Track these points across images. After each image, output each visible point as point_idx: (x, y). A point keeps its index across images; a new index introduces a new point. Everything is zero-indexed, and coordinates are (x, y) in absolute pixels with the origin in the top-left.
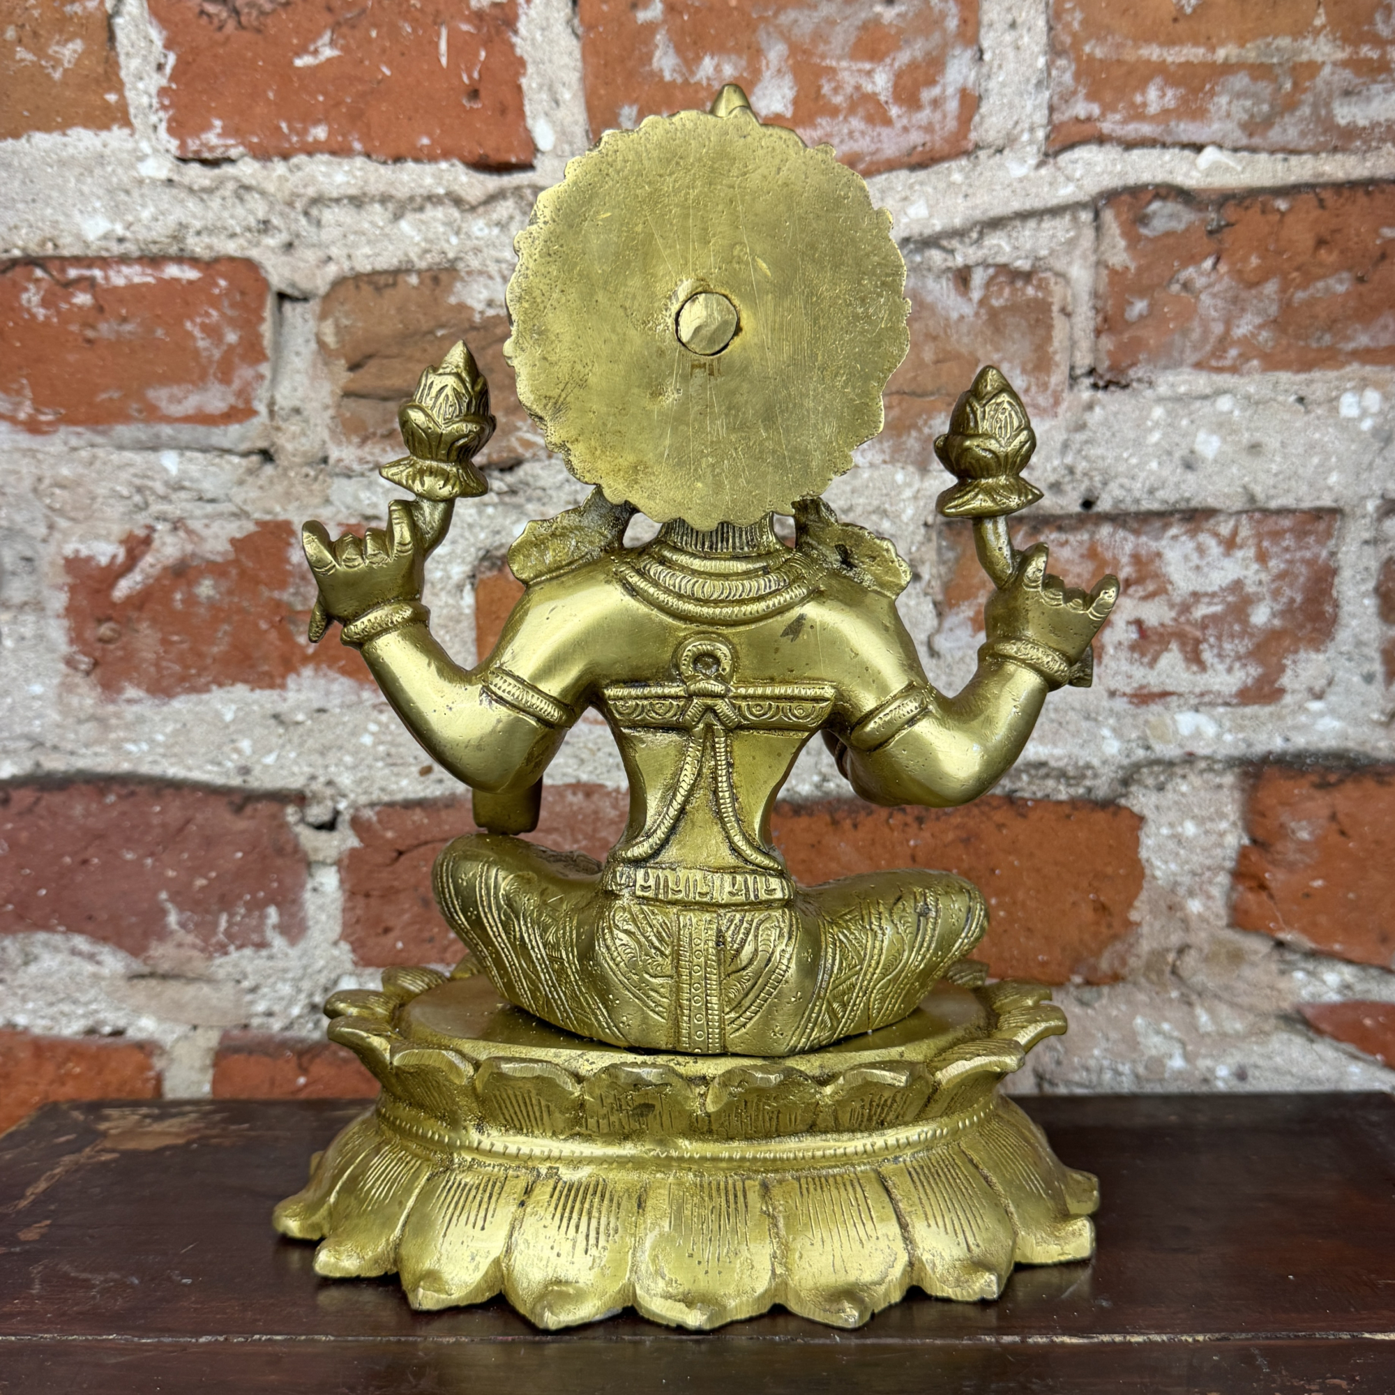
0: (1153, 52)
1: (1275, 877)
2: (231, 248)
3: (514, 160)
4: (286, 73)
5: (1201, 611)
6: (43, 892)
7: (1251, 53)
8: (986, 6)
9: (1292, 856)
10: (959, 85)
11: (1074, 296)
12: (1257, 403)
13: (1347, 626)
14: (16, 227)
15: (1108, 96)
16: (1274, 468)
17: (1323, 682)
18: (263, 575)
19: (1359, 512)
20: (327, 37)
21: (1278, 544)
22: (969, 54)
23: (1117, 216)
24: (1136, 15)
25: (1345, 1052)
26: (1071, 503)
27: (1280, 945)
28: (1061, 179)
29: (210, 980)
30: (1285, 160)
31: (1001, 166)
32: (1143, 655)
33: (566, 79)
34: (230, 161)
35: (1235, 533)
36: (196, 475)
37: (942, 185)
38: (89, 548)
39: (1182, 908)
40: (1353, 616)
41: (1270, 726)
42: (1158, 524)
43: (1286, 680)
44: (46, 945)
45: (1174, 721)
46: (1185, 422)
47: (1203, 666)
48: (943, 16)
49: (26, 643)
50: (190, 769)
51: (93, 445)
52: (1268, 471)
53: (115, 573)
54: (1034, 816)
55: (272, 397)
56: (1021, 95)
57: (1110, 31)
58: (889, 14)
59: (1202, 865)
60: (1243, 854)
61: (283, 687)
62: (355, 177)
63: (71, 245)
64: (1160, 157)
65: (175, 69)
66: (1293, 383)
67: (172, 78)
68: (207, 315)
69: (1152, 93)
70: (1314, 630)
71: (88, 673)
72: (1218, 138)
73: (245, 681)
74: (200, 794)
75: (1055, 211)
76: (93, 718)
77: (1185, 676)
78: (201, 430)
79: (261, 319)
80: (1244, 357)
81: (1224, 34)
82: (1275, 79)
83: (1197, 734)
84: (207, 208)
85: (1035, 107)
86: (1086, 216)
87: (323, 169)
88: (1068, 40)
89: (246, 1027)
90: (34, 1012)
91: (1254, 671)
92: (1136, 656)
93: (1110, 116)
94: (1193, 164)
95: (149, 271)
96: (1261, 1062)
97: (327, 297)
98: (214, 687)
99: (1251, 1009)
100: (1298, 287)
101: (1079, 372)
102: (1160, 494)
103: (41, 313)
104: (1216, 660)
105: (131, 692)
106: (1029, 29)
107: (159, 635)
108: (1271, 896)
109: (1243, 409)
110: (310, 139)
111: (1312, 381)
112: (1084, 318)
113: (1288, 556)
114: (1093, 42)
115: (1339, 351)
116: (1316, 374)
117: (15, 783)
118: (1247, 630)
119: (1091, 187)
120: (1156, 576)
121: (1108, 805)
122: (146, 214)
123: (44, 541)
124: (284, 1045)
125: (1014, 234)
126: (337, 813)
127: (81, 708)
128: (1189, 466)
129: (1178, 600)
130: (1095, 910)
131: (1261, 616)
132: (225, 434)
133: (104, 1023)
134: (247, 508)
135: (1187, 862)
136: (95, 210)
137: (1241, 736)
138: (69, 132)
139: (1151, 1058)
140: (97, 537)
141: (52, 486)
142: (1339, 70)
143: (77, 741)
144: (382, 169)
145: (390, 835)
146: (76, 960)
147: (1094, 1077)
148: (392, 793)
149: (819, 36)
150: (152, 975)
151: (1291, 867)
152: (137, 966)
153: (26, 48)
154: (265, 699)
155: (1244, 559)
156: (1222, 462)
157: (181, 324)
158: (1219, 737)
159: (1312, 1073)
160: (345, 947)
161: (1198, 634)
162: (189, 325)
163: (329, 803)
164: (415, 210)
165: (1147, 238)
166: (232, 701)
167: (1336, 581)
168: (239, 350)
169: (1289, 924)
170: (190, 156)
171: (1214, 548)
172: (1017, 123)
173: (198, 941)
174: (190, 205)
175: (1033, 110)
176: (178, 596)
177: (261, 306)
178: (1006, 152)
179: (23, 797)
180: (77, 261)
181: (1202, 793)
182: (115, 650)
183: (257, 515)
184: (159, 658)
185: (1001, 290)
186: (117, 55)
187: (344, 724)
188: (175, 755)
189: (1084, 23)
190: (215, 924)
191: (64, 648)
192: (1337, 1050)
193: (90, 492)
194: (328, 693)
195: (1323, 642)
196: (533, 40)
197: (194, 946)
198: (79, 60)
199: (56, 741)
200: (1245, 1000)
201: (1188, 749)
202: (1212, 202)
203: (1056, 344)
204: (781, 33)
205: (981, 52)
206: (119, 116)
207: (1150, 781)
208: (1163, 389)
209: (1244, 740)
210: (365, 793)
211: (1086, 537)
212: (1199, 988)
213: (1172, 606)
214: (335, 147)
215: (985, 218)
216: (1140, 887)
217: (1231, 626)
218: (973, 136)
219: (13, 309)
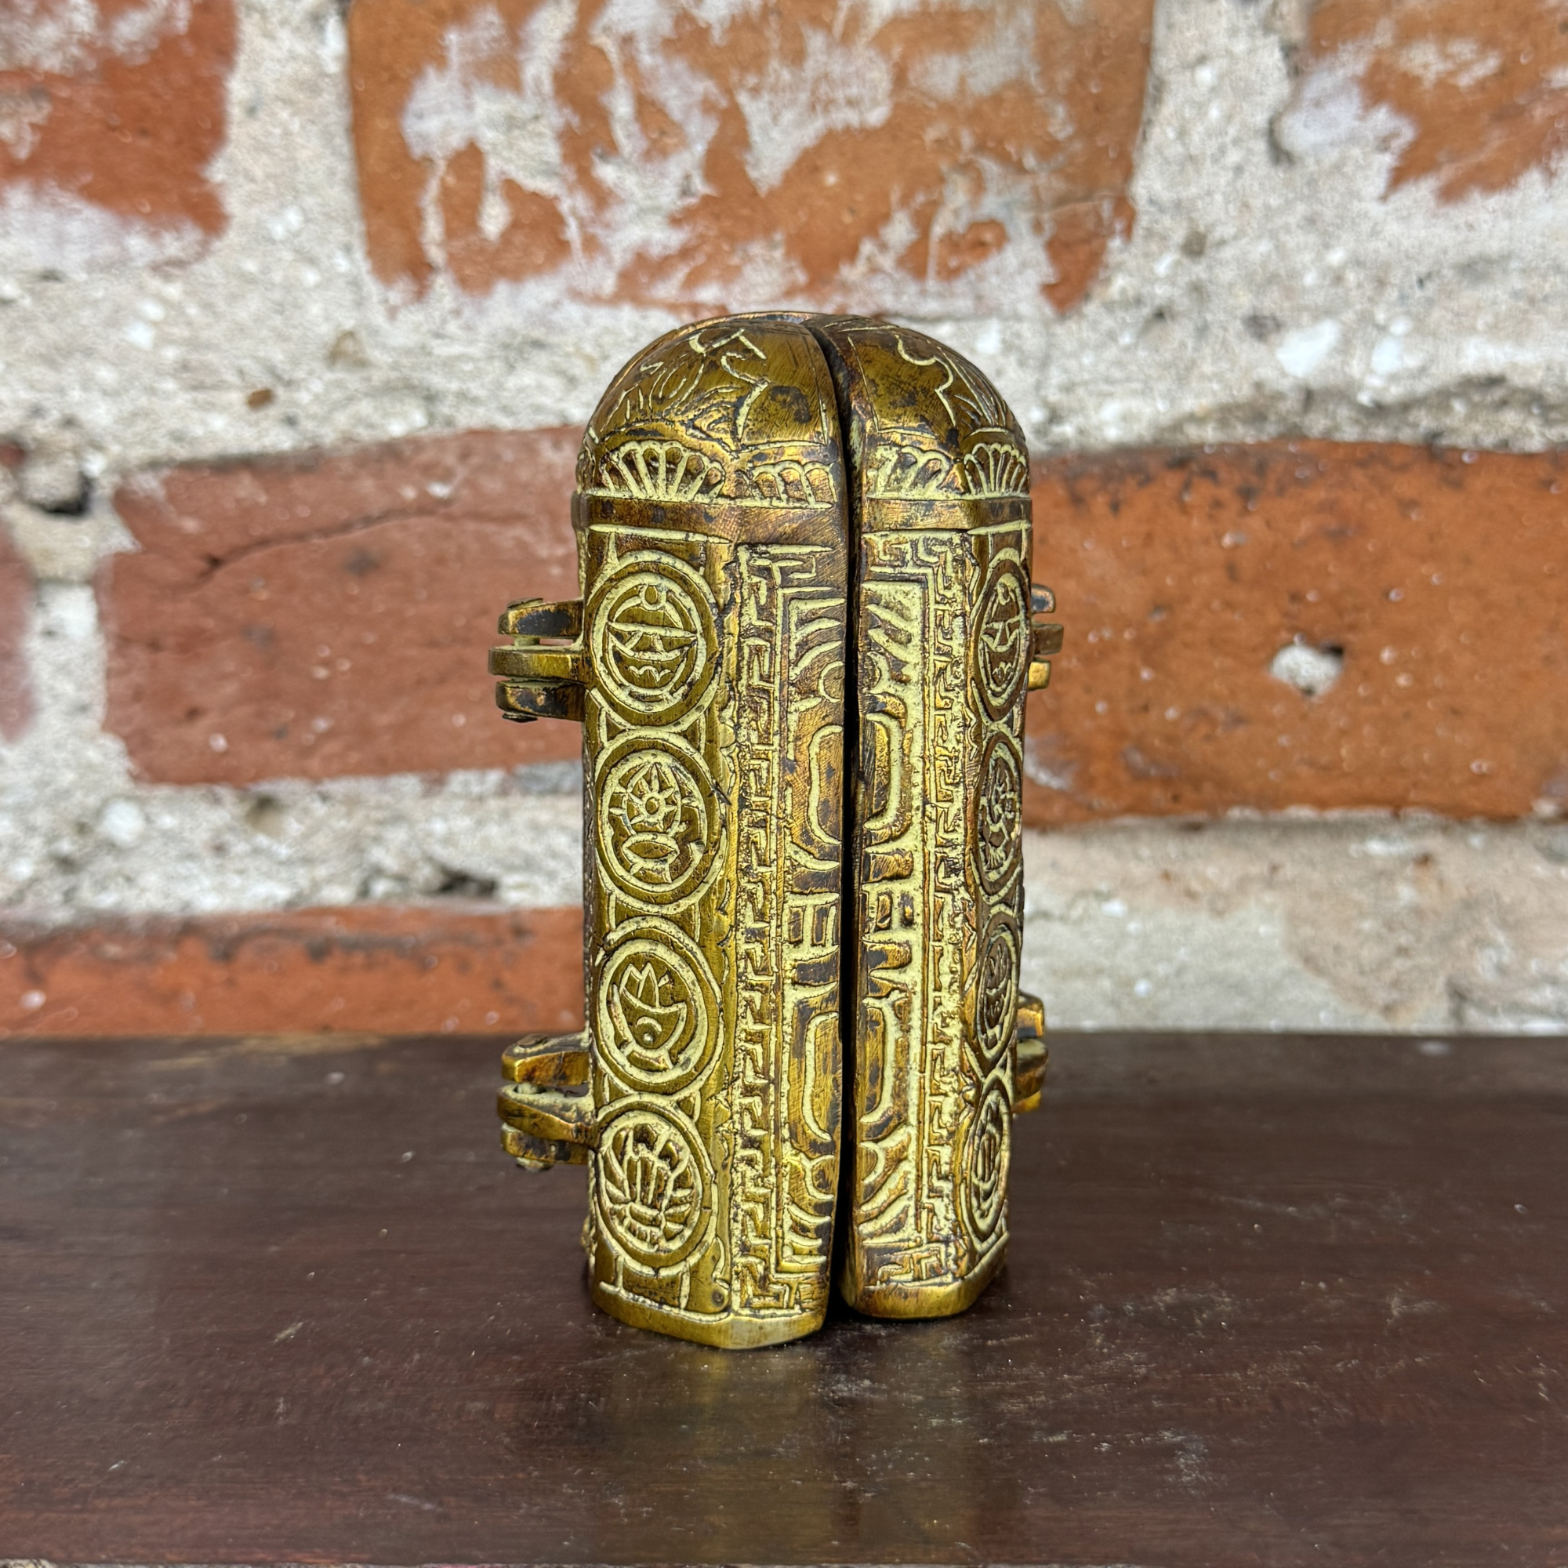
54: (1478, 484)
124: (2, 930)
126: (86, 483)
145: (190, 525)
148: (193, 441)
160: (113, 745)
163: (70, 462)
187: (95, 304)
194: (61, 240)
210: (142, 442)
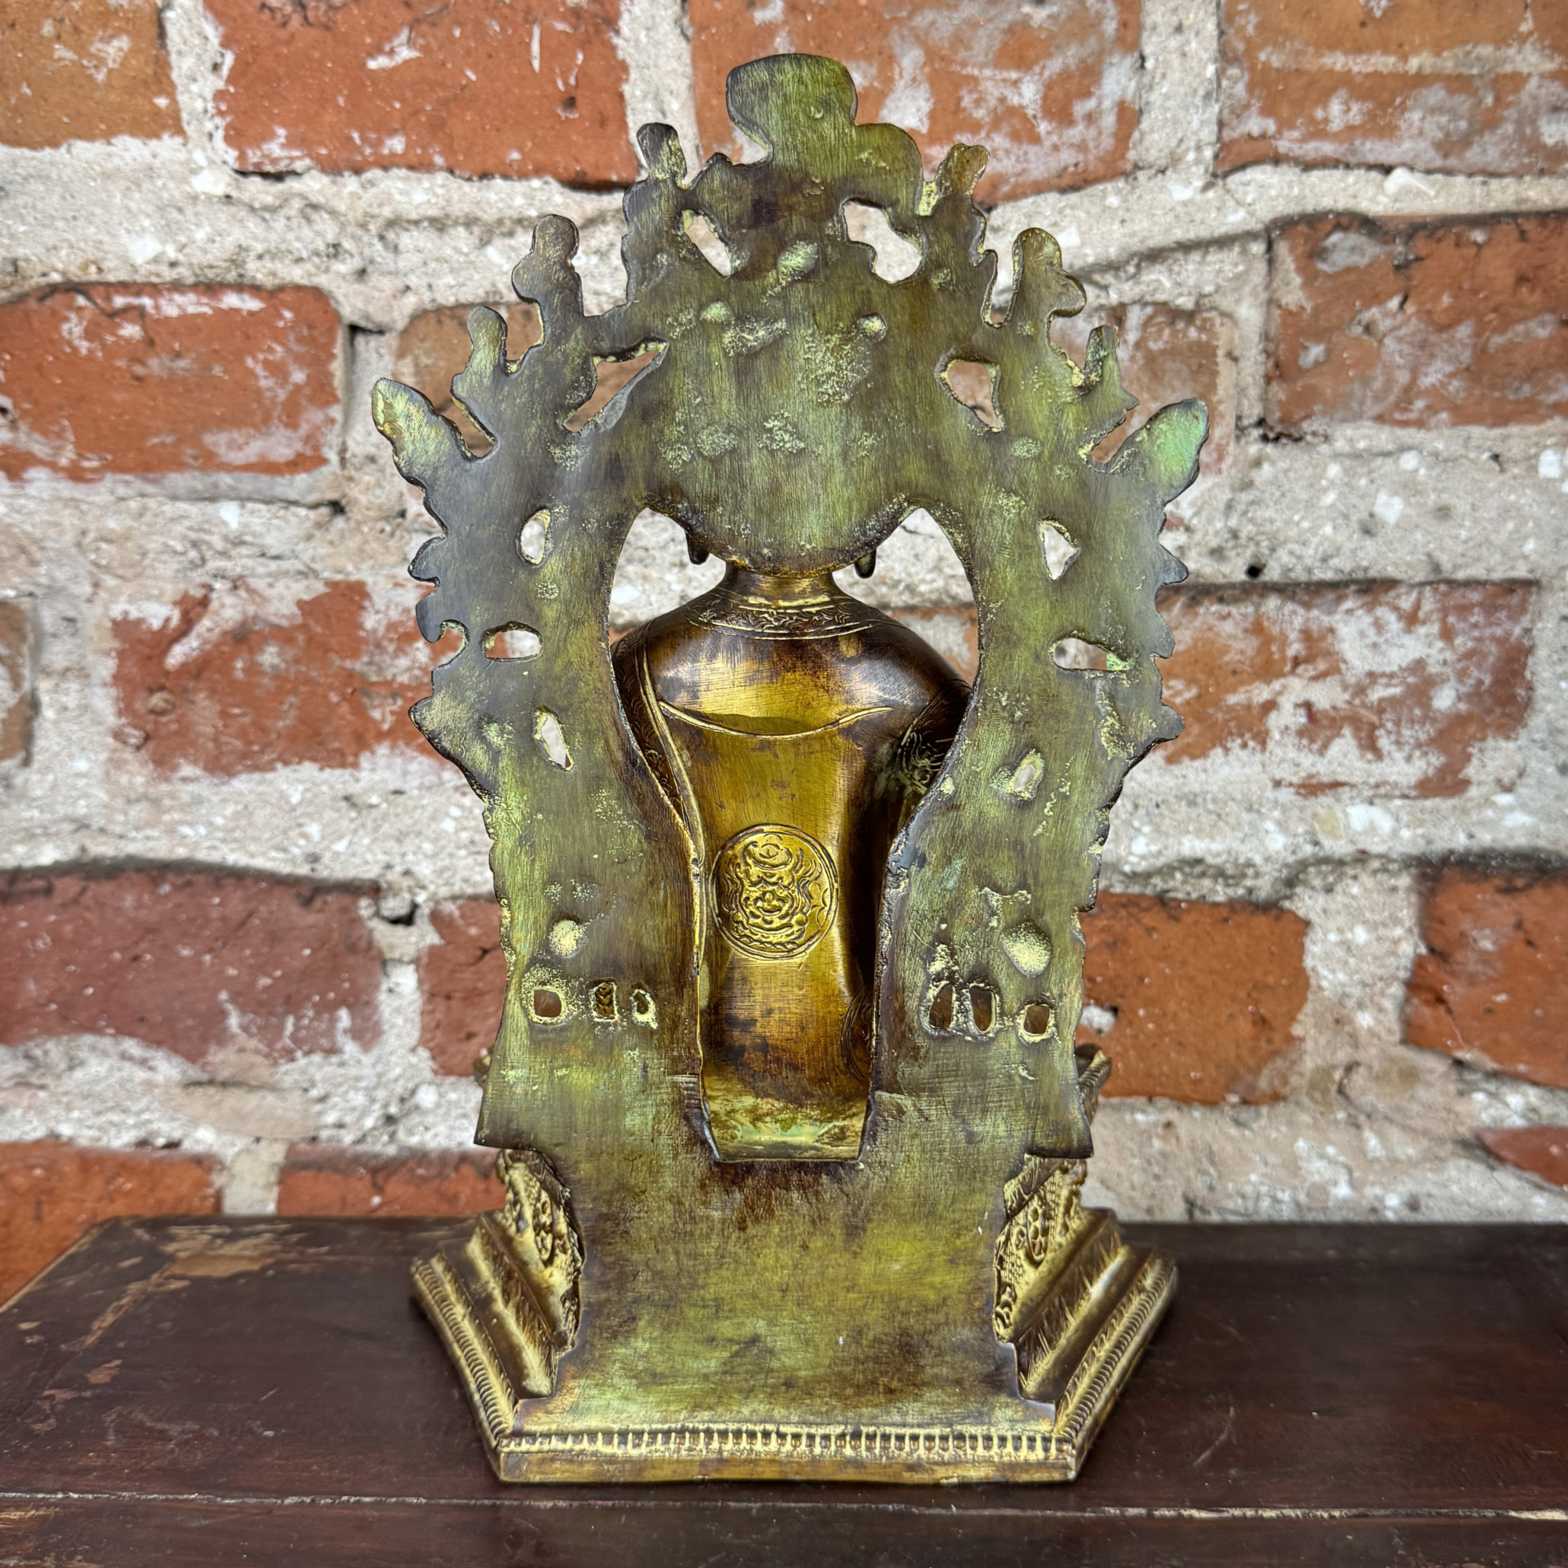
0: (1337, 61)
1: (1454, 990)
2: (296, 275)
3: (614, 178)
4: (357, 76)
5: (1377, 693)
6: (90, 991)
7: (1448, 63)
8: (1149, 6)
9: (1473, 967)
10: (1117, 98)
11: (1241, 337)
12: (1446, 461)
13: (1541, 711)
14: (55, 248)
15: (1285, 111)
16: (1463, 534)
17: (1513, 773)
18: (333, 642)
19: (1557, 584)
20: (404, 36)
21: (1465, 620)
22: (1129, 61)
23: (1292, 249)
24: (1319, 18)
25: (1528, 1182)
26: (1235, 570)
27: (1459, 1064)
28: (1231, 203)
29: (274, 1088)
30: (1484, 183)
31: (1162, 189)
32: (1312, 741)
33: (673, 86)
34: (294, 173)
35: (1417, 606)
36: (258, 529)
37: (1095, 210)
38: (139, 610)
39: (1351, 1022)
40: (1547, 699)
41: (1453, 821)
42: (1331, 596)
43: (1471, 771)
44: (93, 1048)
45: (1346, 815)
46: (1363, 482)
47: (1378, 754)
48: (1100, 17)
49: (68, 714)
50: (252, 856)
51: (143, 495)
52: (1456, 537)
53: (168, 638)
54: (1189, 919)
55: (344, 443)
56: (1187, 109)
57: (1288, 35)
58: (1039, 15)
59: (1373, 975)
60: (1419, 964)
61: (355, 765)
62: (436, 195)
63: (116, 269)
64: (1342, 180)
65: (233, 70)
66: (1486, 439)
67: (230, 80)
68: (271, 350)
69: (1335, 107)
70: (1504, 715)
71: (138, 748)
72: (1408, 158)
73: (314, 759)
74: (264, 885)
75: (1223, 242)
76: (145, 797)
77: (1359, 764)
78: (264, 481)
79: (332, 356)
80: (1431, 409)
81: (1417, 41)
82: (1473, 93)
83: (1372, 829)
84: (269, 228)
85: (1203, 123)
86: (1257, 248)
87: (400, 185)
88: (1240, 46)
89: (314, 1139)
90: (80, 1121)
91: (1436, 760)
92: (1305, 742)
93: (1286, 134)
94: (1380, 187)
95: (205, 300)
96: (1435, 1191)
97: (404, 333)
98: (279, 766)
99: (1426, 1133)
100: (1495, 331)
101: (1246, 422)
102: (1335, 562)
103: (84, 346)
104: (1393, 748)
105: (187, 770)
106: (1197, 34)
107: (218, 707)
108: (1449, 1011)
109: (1430, 468)
110: (386, 151)
111: (1508, 436)
112: (1253, 364)
113: (1476, 633)
114: (1269, 49)
115: (1539, 404)
116: (1514, 429)
117: (60, 870)
118: (1428, 716)
119: (1266, 212)
120: (1328, 654)
121: (1271, 908)
122: (201, 235)
123: (89, 601)
124: (357, 1160)
125: (1176, 268)
126: (415, 906)
127: (131, 786)
128: (1367, 531)
129: (1352, 680)
130: (1254, 1023)
131: (1444, 699)
132: (291, 485)
133: (157, 1134)
134: (315, 566)
135: (1357, 972)
136: (143, 229)
137: (1420, 831)
138: (114, 141)
139: (1314, 1184)
140: (149, 598)
141: (96, 540)
142: (1547, 83)
143: (127, 823)
144: (467, 187)
145: (473, 931)
146: (127, 1065)
147: (1250, 1205)
148: (475, 885)
149: (959, 40)
150: (211, 1082)
151: (1472, 981)
152: (194, 1072)
153: (66, 45)
154: (336, 779)
155: (1427, 636)
156: (1405, 526)
157: (243, 362)
158: (1395, 833)
159: (1492, 1204)
160: (424, 1053)
161: (1374, 718)
162: (250, 362)
163: (407, 896)
164: (503, 235)
165: (1325, 274)
166: (299, 781)
167: (1531, 661)
168: (307, 391)
169: (1468, 1042)
170: (251, 168)
171: (1394, 624)
172: (1181, 141)
173: (261, 1046)
174: (251, 225)
175: (1201, 125)
176: (239, 664)
177: (332, 341)
178: (1169, 173)
179: (68, 887)
180: (124, 287)
181: (1375, 896)
182: (169, 721)
183: (326, 574)
184: (218, 733)
185: (1160, 331)
186: (168, 54)
187: (423, 807)
188: (236, 840)
189: (1260, 27)
190: (281, 1028)
191: (112, 720)
192: (1520, 1178)
193: (140, 547)
194: (405, 774)
195: (1514, 729)
196: (637, 41)
197: (257, 1052)
198: (125, 58)
199: (102, 823)
200: (1418, 1123)
201: (1361, 846)
202: (1399, 233)
203: (1221, 392)
204: (917, 38)
205: (1143, 59)
206: (170, 123)
207: (1317, 882)
208: (1340, 444)
209: (1423, 836)
210: (447, 884)
211: (1250, 609)
212: (1369, 1109)
213: (1345, 687)
214: (414, 161)
215: (1143, 248)
216: (1303, 1000)
217: (1411, 710)
218: (1132, 155)
219: (52, 342)
